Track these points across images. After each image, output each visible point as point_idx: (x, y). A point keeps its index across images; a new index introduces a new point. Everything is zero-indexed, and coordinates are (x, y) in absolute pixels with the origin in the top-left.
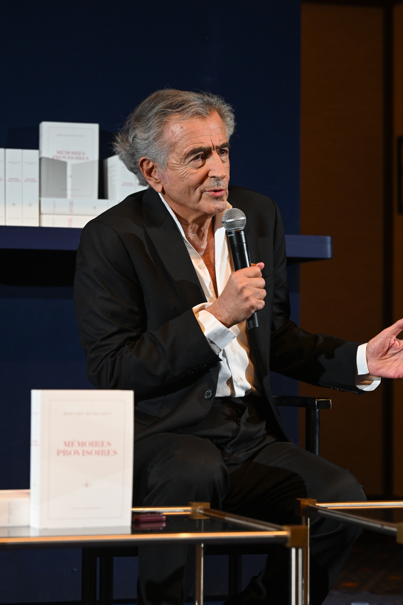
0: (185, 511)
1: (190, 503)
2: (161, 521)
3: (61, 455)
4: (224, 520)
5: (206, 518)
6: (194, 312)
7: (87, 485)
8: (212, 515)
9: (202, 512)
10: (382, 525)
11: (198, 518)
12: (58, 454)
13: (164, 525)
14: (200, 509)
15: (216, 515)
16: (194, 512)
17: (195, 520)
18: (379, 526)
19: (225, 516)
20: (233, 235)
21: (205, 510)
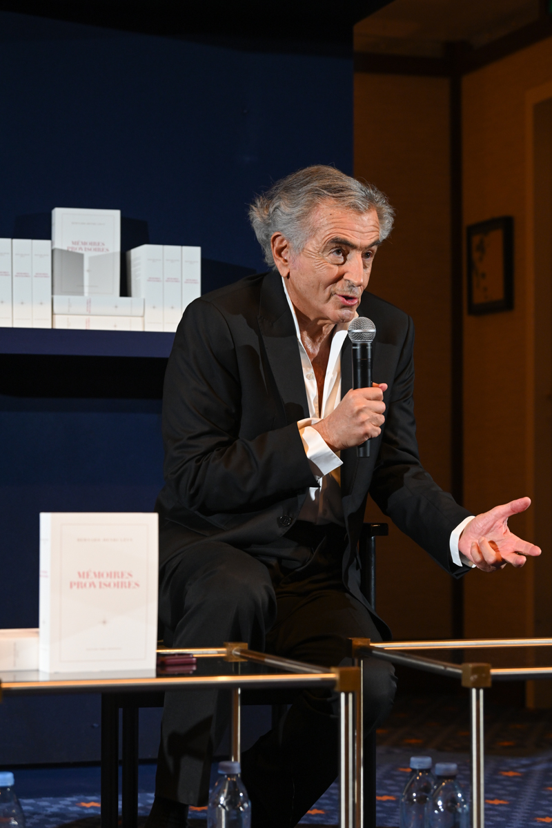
0: (219, 653)
1: (225, 643)
2: (191, 664)
3: (75, 587)
4: (264, 662)
5: (243, 660)
6: (299, 426)
7: (104, 622)
8: (250, 657)
9: (238, 653)
10: (445, 667)
11: (234, 661)
12: (71, 587)
13: (194, 668)
14: (237, 651)
15: (254, 657)
16: (230, 653)
17: (231, 663)
18: (442, 668)
19: (265, 657)
20: (358, 348)
21: (242, 651)
